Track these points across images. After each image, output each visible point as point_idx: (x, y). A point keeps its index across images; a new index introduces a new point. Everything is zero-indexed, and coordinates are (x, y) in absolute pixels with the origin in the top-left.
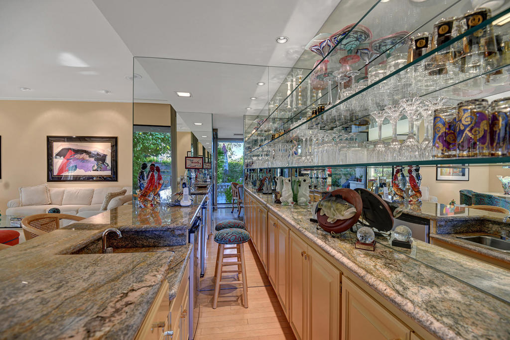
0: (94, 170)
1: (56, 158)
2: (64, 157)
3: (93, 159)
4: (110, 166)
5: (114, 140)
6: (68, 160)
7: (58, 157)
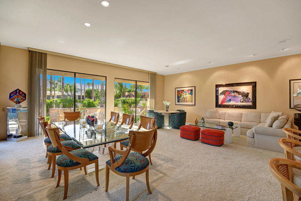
0: (241, 102)
1: (220, 95)
2: (224, 95)
3: (240, 96)
4: (251, 99)
5: (254, 84)
6: (226, 96)
7: (221, 95)
